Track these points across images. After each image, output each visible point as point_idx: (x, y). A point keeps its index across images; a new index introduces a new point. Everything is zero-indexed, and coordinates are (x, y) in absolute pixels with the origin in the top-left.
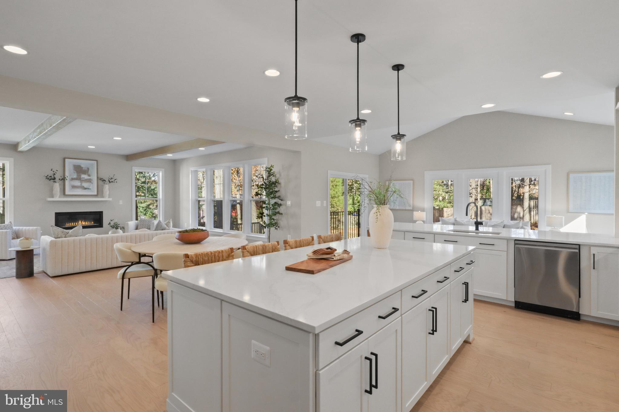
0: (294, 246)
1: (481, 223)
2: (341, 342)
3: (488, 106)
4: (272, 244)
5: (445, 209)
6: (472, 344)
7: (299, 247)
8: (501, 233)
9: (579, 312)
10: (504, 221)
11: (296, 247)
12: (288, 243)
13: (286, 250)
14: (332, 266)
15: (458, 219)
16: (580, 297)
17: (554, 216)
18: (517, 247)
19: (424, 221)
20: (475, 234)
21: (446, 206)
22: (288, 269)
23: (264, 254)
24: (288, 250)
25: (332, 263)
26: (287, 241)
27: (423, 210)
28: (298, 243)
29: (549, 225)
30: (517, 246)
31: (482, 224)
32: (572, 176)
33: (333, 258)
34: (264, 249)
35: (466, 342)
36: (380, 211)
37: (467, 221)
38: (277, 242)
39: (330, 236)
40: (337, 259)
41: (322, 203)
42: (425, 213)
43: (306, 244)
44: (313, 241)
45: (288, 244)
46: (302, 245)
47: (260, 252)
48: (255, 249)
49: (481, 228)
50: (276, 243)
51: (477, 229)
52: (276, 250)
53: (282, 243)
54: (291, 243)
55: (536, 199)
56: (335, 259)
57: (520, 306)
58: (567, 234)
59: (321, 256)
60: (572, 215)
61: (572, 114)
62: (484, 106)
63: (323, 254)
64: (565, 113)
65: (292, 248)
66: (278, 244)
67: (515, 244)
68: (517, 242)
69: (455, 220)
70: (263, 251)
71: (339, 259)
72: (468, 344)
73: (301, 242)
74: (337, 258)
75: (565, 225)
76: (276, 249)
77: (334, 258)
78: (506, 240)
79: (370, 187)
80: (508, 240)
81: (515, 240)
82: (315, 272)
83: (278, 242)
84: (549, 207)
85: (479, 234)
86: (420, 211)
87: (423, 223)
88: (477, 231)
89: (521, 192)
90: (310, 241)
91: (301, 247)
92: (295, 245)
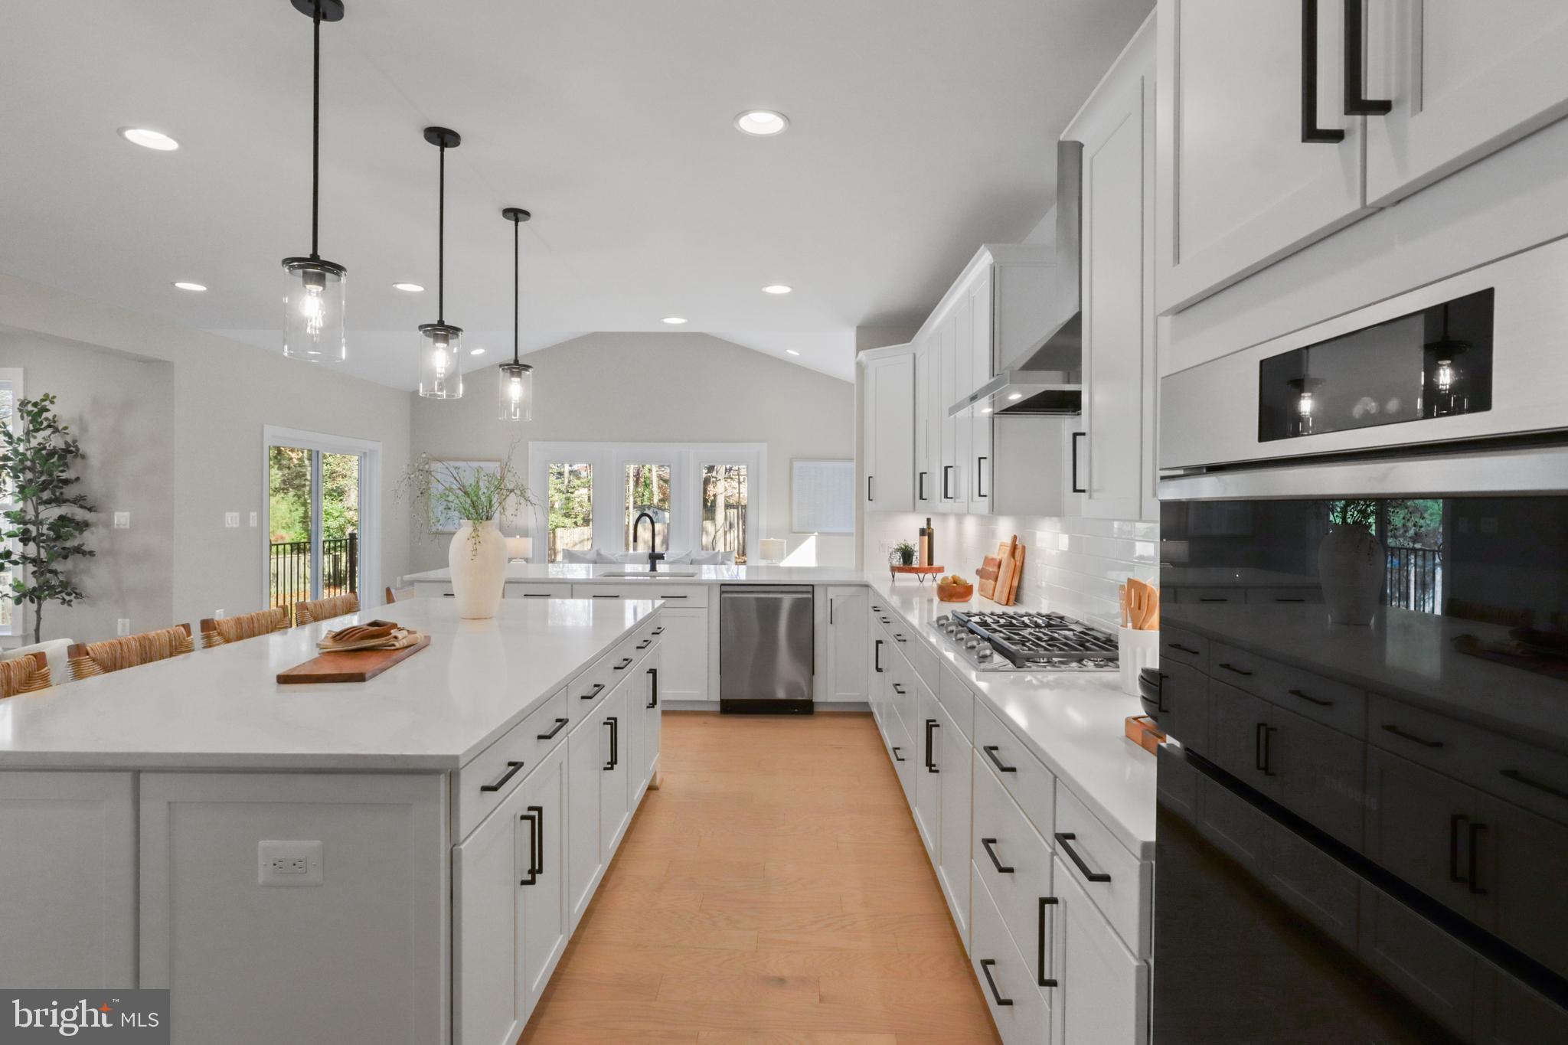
0: (233, 634)
1: (661, 557)
2: (494, 784)
3: (675, 322)
4: (168, 632)
5: (559, 531)
6: (661, 790)
7: (249, 637)
8: (696, 574)
9: (812, 700)
10: (691, 552)
11: (240, 638)
12: (217, 626)
13: (210, 646)
14: (397, 662)
15: (602, 552)
16: (813, 674)
17: (772, 539)
18: (725, 598)
19: (527, 560)
20: (649, 578)
21: (563, 525)
22: (284, 679)
23: (145, 662)
24: (217, 647)
25: (396, 656)
26: (213, 622)
27: (525, 533)
28: (243, 625)
29: (764, 557)
30: (724, 595)
31: (663, 558)
32: (797, 465)
33: (394, 645)
34: (145, 647)
35: (652, 788)
36: (479, 534)
37: (621, 556)
38: (183, 626)
39: (330, 601)
40: (402, 646)
41: (244, 520)
42: (531, 539)
43: (267, 627)
44: (284, 617)
45: (215, 629)
46: (256, 630)
47: (134, 658)
48: (119, 651)
49: (661, 567)
50: (182, 629)
51: (653, 568)
52: (183, 649)
53: (196, 629)
54: (225, 628)
55: (734, 508)
56: (398, 645)
57: (731, 708)
58: (790, 570)
59: (358, 643)
60: (796, 536)
61: (798, 354)
62: (667, 321)
63: (363, 638)
64: (788, 351)
65: (228, 641)
66: (189, 633)
67: (722, 592)
68: (724, 588)
69: (599, 554)
70: (141, 654)
71: (406, 644)
72: (654, 792)
73: (253, 624)
74: (403, 643)
75: (787, 555)
76: (181, 645)
77: (395, 643)
78: (707, 587)
79: (455, 478)
80: (709, 584)
81: (722, 585)
82: (367, 676)
83: (187, 627)
84: (763, 523)
85: (657, 578)
86: (518, 537)
87: (525, 563)
88: (653, 573)
89: (711, 493)
90: (279, 616)
91: (254, 636)
92: (237, 631)
